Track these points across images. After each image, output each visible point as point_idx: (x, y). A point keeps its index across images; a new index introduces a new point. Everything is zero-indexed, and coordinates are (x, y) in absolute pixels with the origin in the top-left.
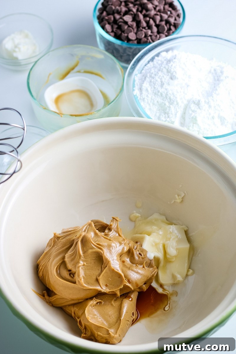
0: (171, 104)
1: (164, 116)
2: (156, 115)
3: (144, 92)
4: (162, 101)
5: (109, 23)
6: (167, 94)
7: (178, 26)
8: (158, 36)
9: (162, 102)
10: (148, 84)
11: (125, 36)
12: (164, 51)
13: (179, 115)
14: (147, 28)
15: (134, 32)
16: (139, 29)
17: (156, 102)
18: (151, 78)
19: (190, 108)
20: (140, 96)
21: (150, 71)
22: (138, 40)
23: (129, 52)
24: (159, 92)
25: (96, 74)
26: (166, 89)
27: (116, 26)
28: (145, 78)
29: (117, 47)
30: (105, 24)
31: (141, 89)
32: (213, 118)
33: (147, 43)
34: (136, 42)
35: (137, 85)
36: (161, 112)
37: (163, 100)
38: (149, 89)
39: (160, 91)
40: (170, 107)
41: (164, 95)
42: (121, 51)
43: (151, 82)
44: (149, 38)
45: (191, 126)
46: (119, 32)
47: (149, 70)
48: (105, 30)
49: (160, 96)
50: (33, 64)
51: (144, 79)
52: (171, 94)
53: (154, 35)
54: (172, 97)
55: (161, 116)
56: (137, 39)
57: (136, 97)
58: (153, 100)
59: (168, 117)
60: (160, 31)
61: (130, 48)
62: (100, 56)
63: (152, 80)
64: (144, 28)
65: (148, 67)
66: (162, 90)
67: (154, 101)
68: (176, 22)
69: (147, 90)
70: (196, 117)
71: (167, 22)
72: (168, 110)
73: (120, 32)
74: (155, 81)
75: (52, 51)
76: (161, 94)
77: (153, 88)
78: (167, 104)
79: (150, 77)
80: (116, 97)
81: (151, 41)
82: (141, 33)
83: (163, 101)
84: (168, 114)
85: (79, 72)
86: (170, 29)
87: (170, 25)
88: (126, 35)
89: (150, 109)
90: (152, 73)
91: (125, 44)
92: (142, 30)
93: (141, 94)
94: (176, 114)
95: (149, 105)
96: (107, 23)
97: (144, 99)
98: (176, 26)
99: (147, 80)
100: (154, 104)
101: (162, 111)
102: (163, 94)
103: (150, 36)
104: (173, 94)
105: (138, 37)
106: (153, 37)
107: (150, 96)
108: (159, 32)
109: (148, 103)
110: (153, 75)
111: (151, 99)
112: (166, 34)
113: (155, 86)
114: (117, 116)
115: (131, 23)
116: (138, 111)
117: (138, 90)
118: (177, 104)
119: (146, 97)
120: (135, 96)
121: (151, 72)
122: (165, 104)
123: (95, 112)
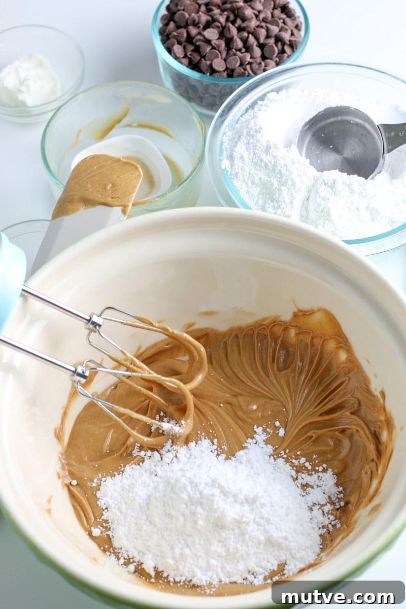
0: (282, 185)
1: (272, 204)
2: (257, 202)
3: (237, 163)
4: (266, 178)
5: (179, 43)
6: (275, 166)
7: (296, 46)
8: (263, 64)
9: (267, 181)
10: (244, 147)
11: (206, 64)
12: (272, 91)
13: (298, 203)
14: (243, 50)
15: (221, 58)
16: (230, 52)
17: (257, 179)
18: (248, 137)
19: (318, 193)
20: (231, 169)
21: (248, 125)
22: (229, 71)
23: (214, 91)
24: (261, 161)
25: (159, 130)
26: (274, 157)
27: (191, 48)
28: (240, 137)
29: (193, 83)
30: (173, 45)
31: (231, 158)
32: (358, 209)
33: (244, 76)
34: (225, 74)
35: (226, 151)
36: (266, 197)
37: (268, 175)
38: (245, 156)
39: (265, 160)
40: (280, 190)
41: (270, 166)
42: (201, 89)
43: (248, 143)
44: (248, 67)
45: (320, 224)
46: (197, 57)
47: (247, 123)
48: (173, 54)
49: (264, 168)
50: (52, 114)
51: (237, 139)
52: (283, 165)
53: (256, 62)
54: (284, 171)
55: (267, 205)
56: (227, 68)
57: (225, 172)
58: (253, 175)
59: (279, 207)
60: (266, 55)
61: (216, 85)
62: (165, 100)
63: (251, 141)
64: (240, 50)
65: (245, 117)
66: (266, 158)
67: (254, 178)
68: (293, 39)
69: (242, 157)
70: (328, 209)
71: (278, 39)
72: (277, 196)
73: (199, 58)
74: (255, 141)
75: (82, 92)
76: (266, 165)
77: (252, 154)
78: (276, 184)
79: (247, 134)
80: (192, 173)
81: (251, 72)
82: (234, 59)
83: (269, 179)
84: (278, 202)
85: (129, 125)
86: (283, 51)
87: (284, 44)
88: (208, 62)
89: (248, 192)
90: (251, 129)
91: (207, 79)
92: (235, 55)
93: (232, 165)
94: (292, 203)
95: (247, 184)
96: (176, 42)
97: (237, 173)
98: (293, 46)
99: (242, 140)
100: (253, 183)
101: (268, 196)
102: (269, 164)
103: (249, 63)
104: (286, 166)
105: (228, 66)
106: (255, 66)
107: (247, 169)
108: (264, 58)
109: (244, 180)
110: (252, 133)
111: (250, 174)
112: (277, 59)
113: (256, 151)
114: (193, 205)
115: (217, 42)
116: (229, 196)
117: (228, 158)
118: (293, 184)
119: (240, 171)
120: (223, 170)
121: (250, 126)
122: (272, 185)
123: (156, 197)
